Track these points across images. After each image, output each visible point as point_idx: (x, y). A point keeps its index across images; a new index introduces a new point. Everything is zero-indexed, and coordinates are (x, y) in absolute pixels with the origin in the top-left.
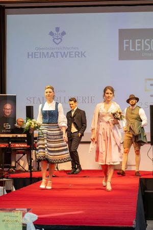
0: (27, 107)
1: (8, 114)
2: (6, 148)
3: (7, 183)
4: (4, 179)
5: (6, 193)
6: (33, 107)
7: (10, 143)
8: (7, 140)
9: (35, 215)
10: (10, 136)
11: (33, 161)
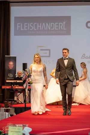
0: (23, 64)
1: (11, 68)
2: (10, 89)
3: (11, 110)
4: (9, 108)
5: (10, 116)
6: (27, 63)
7: (12, 86)
8: (10, 84)
9: (30, 128)
10: (13, 81)
11: (26, 97)
